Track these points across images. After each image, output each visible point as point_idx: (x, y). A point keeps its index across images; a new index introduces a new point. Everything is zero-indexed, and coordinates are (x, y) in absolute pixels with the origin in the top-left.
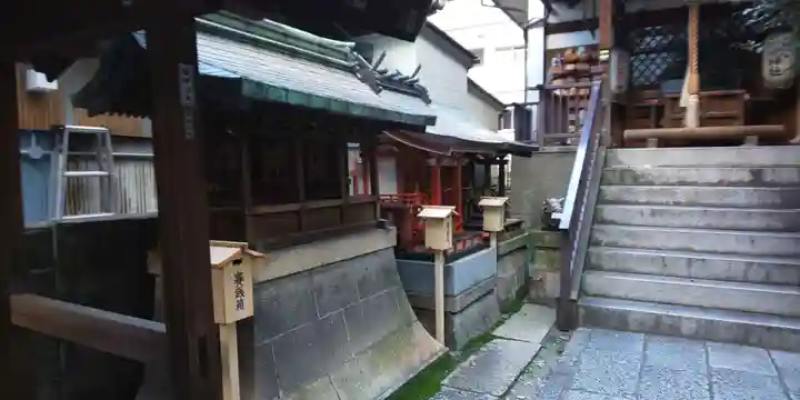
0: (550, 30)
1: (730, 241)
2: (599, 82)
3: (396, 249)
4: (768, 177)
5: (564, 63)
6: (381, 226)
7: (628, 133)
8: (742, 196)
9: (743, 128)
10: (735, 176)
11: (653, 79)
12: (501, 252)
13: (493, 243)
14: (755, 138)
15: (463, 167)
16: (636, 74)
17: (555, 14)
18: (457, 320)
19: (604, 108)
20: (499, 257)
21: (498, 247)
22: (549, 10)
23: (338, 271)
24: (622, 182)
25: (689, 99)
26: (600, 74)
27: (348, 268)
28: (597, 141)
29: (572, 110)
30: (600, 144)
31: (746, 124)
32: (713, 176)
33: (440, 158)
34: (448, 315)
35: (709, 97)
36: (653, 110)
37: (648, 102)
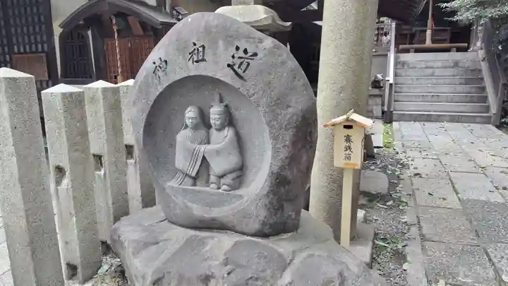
1: (445, 89)
4: (460, 64)
7: (401, 47)
8: (449, 72)
9: (449, 45)
10: (447, 64)
14: (455, 49)
25: (429, 32)
31: (450, 43)
32: (439, 64)
35: (435, 30)
36: (409, 36)
37: (405, 32)
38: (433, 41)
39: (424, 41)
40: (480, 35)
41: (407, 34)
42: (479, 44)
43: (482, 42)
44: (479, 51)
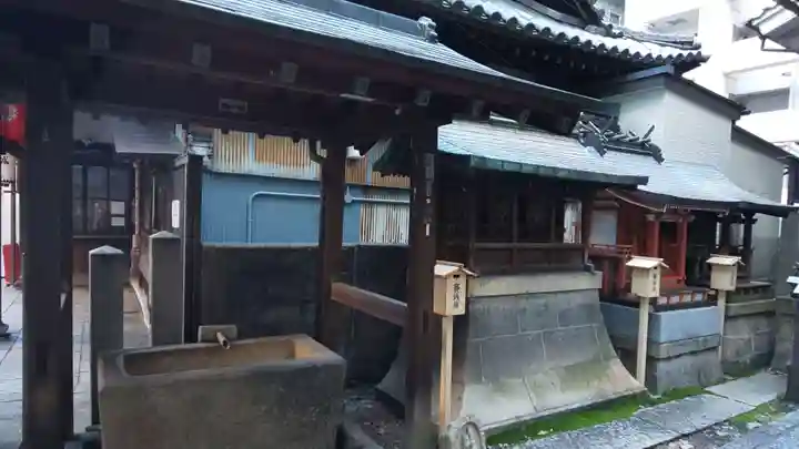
3: (601, 291)
6: (587, 269)
12: (731, 313)
13: (721, 302)
15: (689, 224)
18: (662, 366)
20: (728, 318)
21: (727, 308)
23: (542, 301)
27: (551, 299)
33: (659, 215)
34: (651, 360)
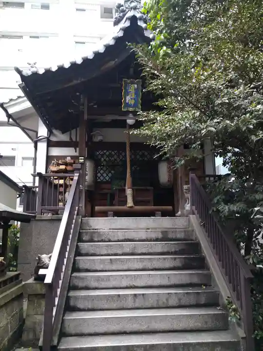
0: (50, 144)
2: (78, 174)
4: (170, 235)
5: (58, 165)
9: (153, 207)
11: (107, 178)
14: (159, 213)
16: (99, 175)
17: (55, 135)
19: (81, 191)
22: (50, 132)
24: (92, 241)
25: (129, 192)
26: (79, 169)
28: (76, 212)
29: (61, 193)
30: (78, 214)
35: (137, 190)
36: (109, 195)
37: (106, 191)
38: (136, 203)
39: (125, 202)
40: (188, 195)
41: (106, 194)
42: (188, 207)
43: (192, 205)
44: (191, 216)
